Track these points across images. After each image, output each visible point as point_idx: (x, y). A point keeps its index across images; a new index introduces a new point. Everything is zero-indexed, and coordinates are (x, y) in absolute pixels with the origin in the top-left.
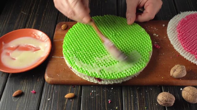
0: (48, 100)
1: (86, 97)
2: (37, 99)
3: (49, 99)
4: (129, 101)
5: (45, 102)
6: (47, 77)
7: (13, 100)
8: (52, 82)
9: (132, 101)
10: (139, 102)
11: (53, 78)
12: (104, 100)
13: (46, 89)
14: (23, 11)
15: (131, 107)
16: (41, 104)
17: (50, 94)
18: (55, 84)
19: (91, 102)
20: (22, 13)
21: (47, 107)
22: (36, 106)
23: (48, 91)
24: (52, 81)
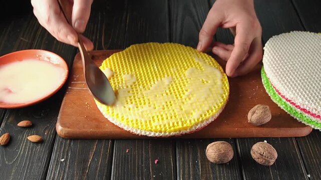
0: (61, 162)
1: (120, 155)
2: (44, 161)
3: (63, 160)
4: (186, 160)
5: (57, 165)
6: (59, 128)
7: (7, 162)
8: (67, 135)
9: (191, 160)
10: (201, 161)
11: (68, 128)
12: (147, 159)
13: (58, 146)
14: (23, 37)
15: (189, 168)
16: (50, 167)
17: (64, 152)
18: (72, 138)
19: (128, 163)
20: (22, 40)
21: (59, 171)
22: (42, 170)
23: (61, 148)
24: (68, 133)
